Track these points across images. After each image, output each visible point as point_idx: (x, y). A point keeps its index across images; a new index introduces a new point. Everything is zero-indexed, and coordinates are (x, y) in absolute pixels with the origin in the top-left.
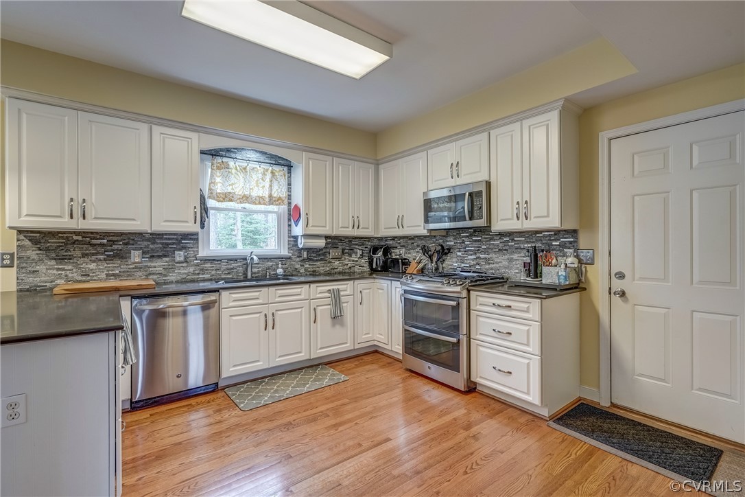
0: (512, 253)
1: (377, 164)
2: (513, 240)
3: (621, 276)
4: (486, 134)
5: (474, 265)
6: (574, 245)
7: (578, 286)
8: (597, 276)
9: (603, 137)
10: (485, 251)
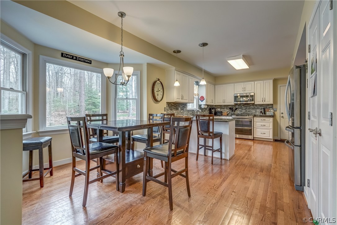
0: (256, 109)
1: (215, 85)
2: (256, 106)
3: (282, 113)
4: (253, 82)
5: (245, 112)
6: (272, 107)
7: (273, 116)
8: (278, 114)
9: (279, 86)
10: (248, 109)
